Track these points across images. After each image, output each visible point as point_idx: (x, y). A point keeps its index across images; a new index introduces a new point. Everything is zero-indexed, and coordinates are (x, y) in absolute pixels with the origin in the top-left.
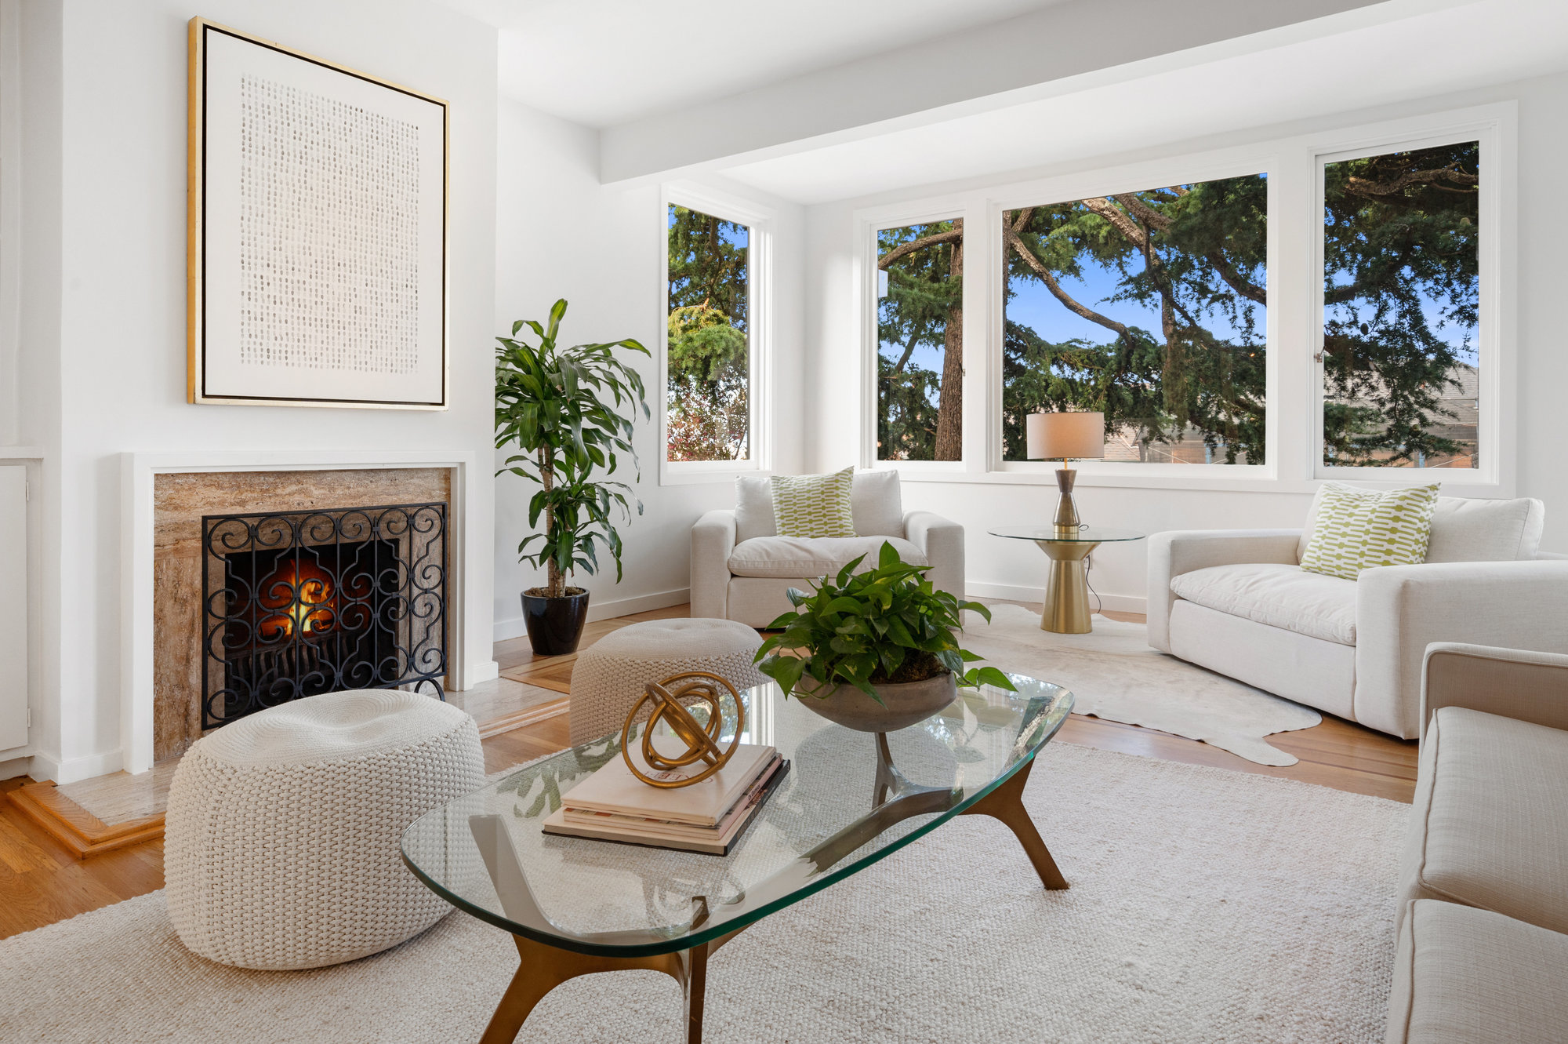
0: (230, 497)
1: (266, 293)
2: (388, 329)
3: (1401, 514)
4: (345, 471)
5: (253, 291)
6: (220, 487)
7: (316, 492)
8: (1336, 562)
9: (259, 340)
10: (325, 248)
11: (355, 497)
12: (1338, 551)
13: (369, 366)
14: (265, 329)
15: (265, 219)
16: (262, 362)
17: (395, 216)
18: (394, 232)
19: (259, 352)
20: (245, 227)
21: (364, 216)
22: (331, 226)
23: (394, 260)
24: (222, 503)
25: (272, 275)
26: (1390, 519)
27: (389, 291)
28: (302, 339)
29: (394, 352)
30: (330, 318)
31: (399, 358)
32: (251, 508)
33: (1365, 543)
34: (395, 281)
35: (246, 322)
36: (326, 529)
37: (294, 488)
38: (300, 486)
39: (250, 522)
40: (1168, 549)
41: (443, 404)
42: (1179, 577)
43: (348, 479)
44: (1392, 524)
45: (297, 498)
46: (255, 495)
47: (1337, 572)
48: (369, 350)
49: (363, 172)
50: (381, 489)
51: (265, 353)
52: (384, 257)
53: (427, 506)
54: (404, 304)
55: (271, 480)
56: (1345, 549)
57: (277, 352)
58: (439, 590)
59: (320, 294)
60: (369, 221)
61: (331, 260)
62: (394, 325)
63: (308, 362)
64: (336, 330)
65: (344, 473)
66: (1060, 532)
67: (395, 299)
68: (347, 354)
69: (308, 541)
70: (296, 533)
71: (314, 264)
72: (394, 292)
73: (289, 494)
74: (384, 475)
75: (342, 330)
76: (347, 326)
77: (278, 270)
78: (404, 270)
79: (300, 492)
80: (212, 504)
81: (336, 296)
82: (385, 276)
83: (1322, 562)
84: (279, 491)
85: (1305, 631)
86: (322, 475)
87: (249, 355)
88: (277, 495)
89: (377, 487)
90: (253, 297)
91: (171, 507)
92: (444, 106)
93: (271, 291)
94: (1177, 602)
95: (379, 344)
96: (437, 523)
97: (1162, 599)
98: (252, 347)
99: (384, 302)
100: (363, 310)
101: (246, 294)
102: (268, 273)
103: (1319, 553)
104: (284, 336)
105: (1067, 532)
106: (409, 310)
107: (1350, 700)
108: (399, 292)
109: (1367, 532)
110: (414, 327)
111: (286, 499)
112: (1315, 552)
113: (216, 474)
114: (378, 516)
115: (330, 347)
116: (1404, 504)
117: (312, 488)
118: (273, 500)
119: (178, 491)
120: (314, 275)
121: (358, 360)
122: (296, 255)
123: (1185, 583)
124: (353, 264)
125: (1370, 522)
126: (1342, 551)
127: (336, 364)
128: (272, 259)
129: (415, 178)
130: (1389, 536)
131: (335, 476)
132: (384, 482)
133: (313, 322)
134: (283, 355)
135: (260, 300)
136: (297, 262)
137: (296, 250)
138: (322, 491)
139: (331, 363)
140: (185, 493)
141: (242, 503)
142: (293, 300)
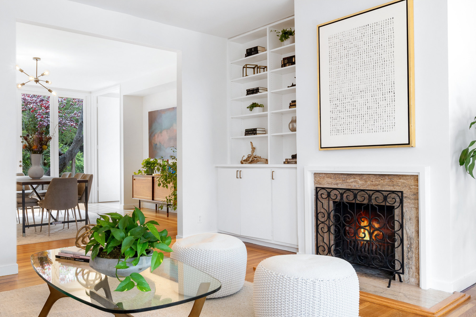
0: (334, 182)
1: (337, 109)
2: (381, 113)
4: (371, 174)
5: (333, 110)
6: (331, 178)
7: (360, 182)
9: (335, 127)
10: (356, 86)
11: (374, 185)
13: (373, 131)
14: (337, 122)
15: (336, 83)
16: (336, 135)
17: (383, 63)
18: (383, 70)
19: (335, 131)
20: (331, 89)
21: (370, 68)
22: (358, 77)
23: (383, 82)
24: (331, 183)
25: (339, 102)
27: (382, 96)
28: (348, 124)
29: (384, 122)
30: (358, 114)
31: (386, 125)
32: (340, 186)
34: (384, 92)
35: (331, 121)
37: (352, 180)
38: (355, 179)
39: (328, 190)
43: (372, 178)
45: (354, 184)
46: (341, 182)
48: (373, 123)
49: (369, 50)
50: (385, 183)
51: (337, 131)
52: (379, 82)
53: (393, 192)
54: (389, 100)
55: (345, 176)
57: (341, 130)
59: (354, 105)
60: (372, 69)
61: (358, 91)
62: (384, 111)
63: (351, 132)
64: (361, 118)
65: (370, 176)
67: (384, 99)
68: (365, 127)
70: (355, 196)
71: (352, 94)
72: (384, 96)
73: (351, 182)
74: (387, 177)
75: (362, 118)
76: (364, 115)
77: (341, 100)
78: (388, 85)
79: (355, 182)
80: (329, 184)
81: (360, 104)
82: (380, 90)
84: (348, 181)
86: (362, 176)
87: (333, 132)
88: (347, 182)
89: (384, 182)
90: (333, 112)
91: (319, 184)
93: (339, 108)
95: (377, 120)
98: (333, 129)
99: (379, 102)
100: (371, 108)
101: (331, 111)
102: (337, 102)
104: (343, 124)
106: (391, 102)
108: (386, 96)
110: (393, 110)
111: (350, 184)
113: (330, 173)
114: (386, 196)
115: (358, 125)
117: (359, 180)
118: (346, 184)
119: (320, 179)
120: (352, 98)
121: (369, 129)
122: (346, 93)
124: (366, 89)
127: (361, 131)
128: (338, 96)
129: (392, 42)
131: (367, 176)
132: (387, 180)
133: (352, 117)
134: (343, 130)
135: (335, 113)
136: (346, 95)
137: (346, 91)
138: (362, 182)
139: (359, 132)
140: (322, 179)
141: (337, 184)
142: (345, 110)
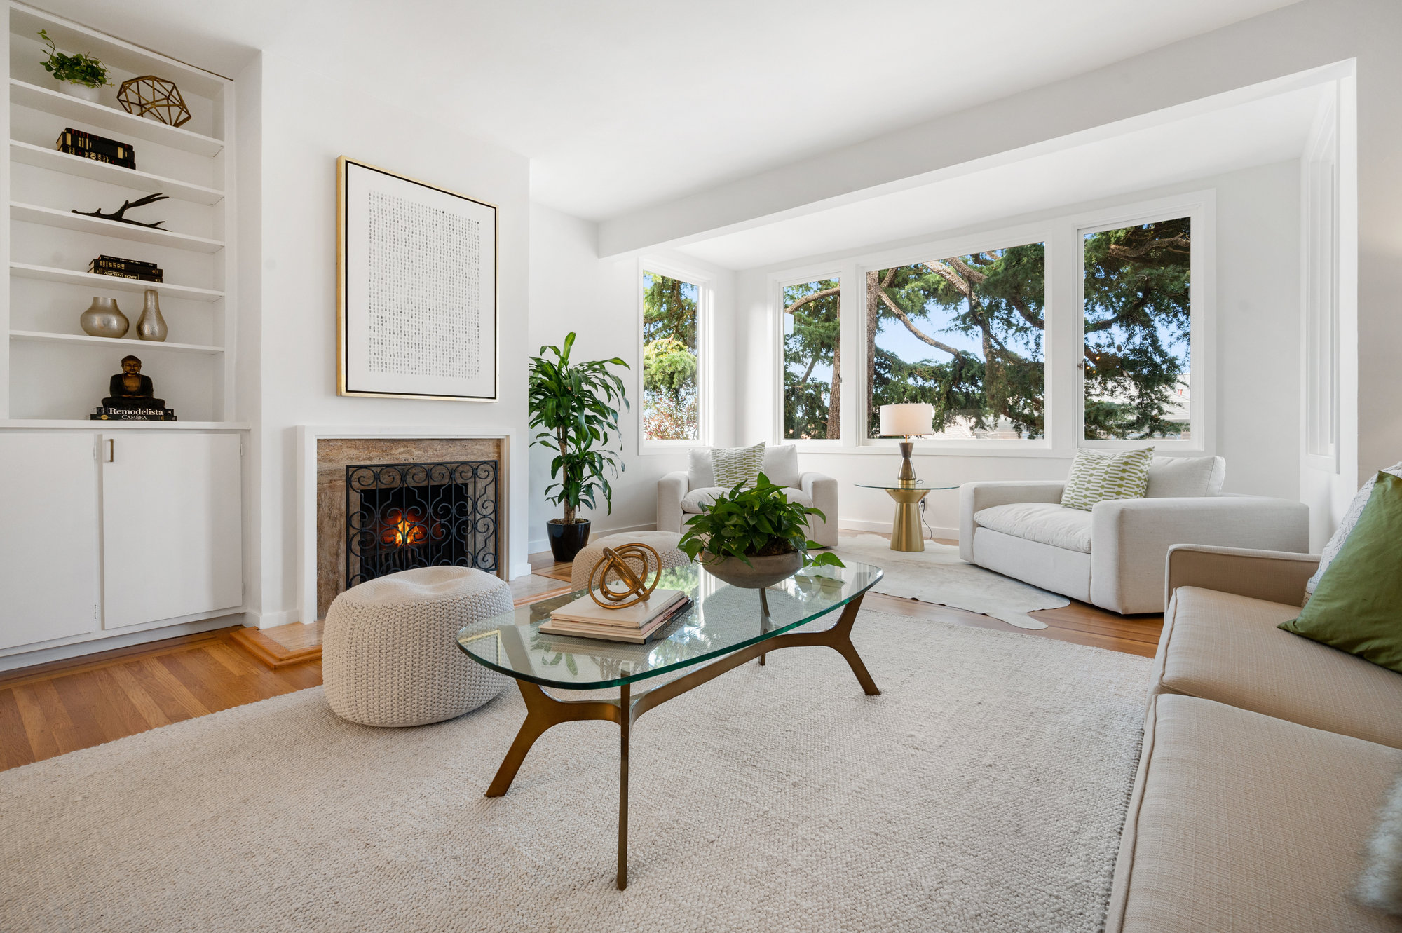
0: (364, 454)
1: (384, 327)
2: (461, 351)
3: (1127, 468)
4: (434, 439)
5: (376, 326)
6: (357, 448)
7: (416, 453)
8: (1084, 500)
9: (380, 357)
10: (421, 298)
11: (440, 456)
12: (1085, 493)
13: (448, 374)
14: (384, 350)
15: (384, 281)
16: (382, 370)
17: (464, 279)
18: (464, 289)
19: (380, 364)
20: (372, 286)
21: (445, 279)
22: (424, 285)
23: (464, 306)
24: (358, 458)
25: (388, 316)
26: (1120, 471)
27: (461, 326)
28: (407, 356)
29: (464, 365)
30: (424, 343)
31: (468, 369)
32: (375, 462)
33: (1102, 487)
34: (464, 320)
35: (372, 345)
36: (422, 475)
37: (402, 450)
38: (406, 449)
39: (375, 469)
40: (972, 493)
41: (495, 398)
42: (979, 512)
43: (435, 444)
44: (1121, 474)
45: (404, 456)
46: (378, 453)
47: (1084, 507)
48: (448, 363)
49: (444, 251)
50: (456, 451)
51: (384, 365)
52: (458, 305)
53: (485, 462)
54: (470, 334)
55: (388, 444)
56: (1090, 491)
57: (392, 364)
58: (492, 516)
59: (417, 328)
60: (448, 282)
61: (424, 306)
62: (464, 348)
63: (411, 371)
64: (428, 351)
65: (433, 441)
66: (903, 484)
67: (464, 331)
68: (435, 365)
69: (411, 483)
70: (403, 479)
71: (414, 309)
72: (464, 327)
73: (399, 454)
74: (458, 443)
75: (431, 351)
76: (434, 348)
77: (392, 313)
78: (470, 313)
79: (406, 452)
80: (352, 459)
81: (428, 329)
82: (458, 316)
83: (1074, 500)
84: (393, 452)
85: (1060, 544)
86: (419, 442)
87: (374, 366)
88: (392, 454)
89: (454, 450)
90: (376, 330)
91: (327, 460)
92: (495, 208)
93: (388, 326)
94: (978, 529)
95: (455, 360)
96: (492, 473)
97: (969, 527)
98: (376, 360)
99: (458, 333)
100: (445, 338)
101: (372, 327)
102: (386, 315)
103: (1073, 495)
104: (396, 354)
105: (907, 484)
106: (474, 338)
107: (1088, 589)
108: (467, 327)
109: (1104, 480)
110: (477, 349)
111: (398, 456)
112: (1070, 494)
113: (354, 440)
114: (454, 468)
115: (424, 361)
116: (1129, 460)
117: (414, 450)
118: (389, 457)
119: (331, 450)
120: (414, 316)
121: (442, 369)
122: (403, 303)
123: (984, 516)
124: (438, 309)
125: (1106, 473)
126: (1088, 493)
127: (428, 372)
128: (388, 305)
129: (477, 254)
130: (1119, 482)
131: (427, 442)
132: (458, 447)
133: (414, 345)
134: (395, 366)
135: (381, 332)
136: (403, 308)
137: (403, 300)
138: (419, 452)
139: (425, 372)
140: (335, 451)
141: (370, 458)
142: (401, 331)
